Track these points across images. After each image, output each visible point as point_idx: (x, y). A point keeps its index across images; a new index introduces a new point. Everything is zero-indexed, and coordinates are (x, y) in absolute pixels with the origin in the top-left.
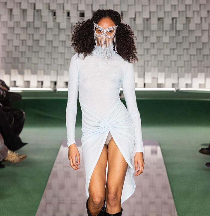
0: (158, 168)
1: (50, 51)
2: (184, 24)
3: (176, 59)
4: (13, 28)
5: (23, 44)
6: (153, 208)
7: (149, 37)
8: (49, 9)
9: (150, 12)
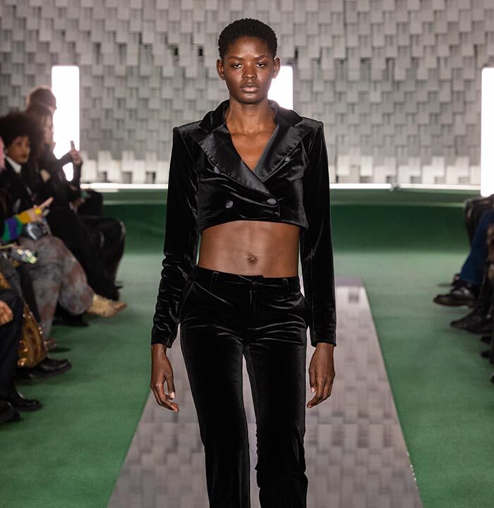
0: (361, 327)
2: (407, 70)
3: (393, 133)
4: (102, 77)
5: (119, 106)
6: (352, 398)
7: (345, 93)
8: (166, 43)
9: (347, 49)
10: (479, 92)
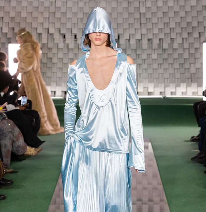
0: (149, 160)
1: (61, 67)
2: (169, 44)
3: (163, 72)
6: (146, 192)
7: (141, 54)
8: (60, 33)
9: (142, 35)
10: (201, 54)
